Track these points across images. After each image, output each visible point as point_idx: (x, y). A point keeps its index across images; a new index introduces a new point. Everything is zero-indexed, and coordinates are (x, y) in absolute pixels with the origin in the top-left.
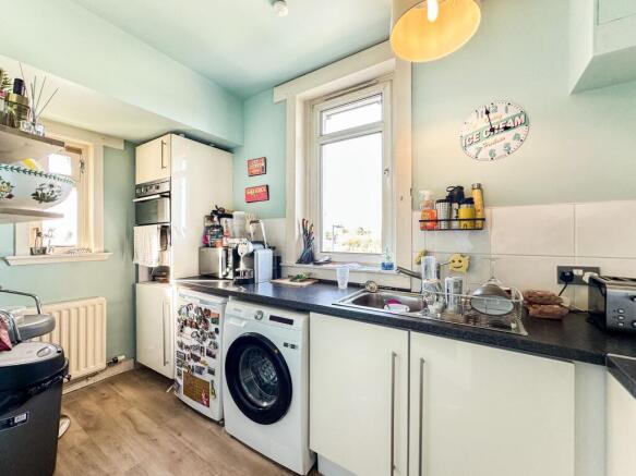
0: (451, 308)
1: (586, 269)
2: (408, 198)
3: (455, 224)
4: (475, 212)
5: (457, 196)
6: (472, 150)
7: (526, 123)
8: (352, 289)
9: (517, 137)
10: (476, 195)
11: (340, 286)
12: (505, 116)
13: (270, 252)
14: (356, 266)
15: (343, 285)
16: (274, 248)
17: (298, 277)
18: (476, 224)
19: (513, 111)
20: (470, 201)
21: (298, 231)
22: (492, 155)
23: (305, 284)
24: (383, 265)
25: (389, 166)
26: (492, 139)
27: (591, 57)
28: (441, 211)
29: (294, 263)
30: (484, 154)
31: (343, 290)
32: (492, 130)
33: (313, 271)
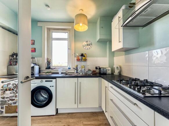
0: (84, 73)
1: (98, 67)
2: (74, 55)
3: (82, 60)
4: (85, 58)
5: (82, 55)
6: (84, 47)
7: (92, 45)
8: (62, 74)
9: (91, 47)
10: (85, 55)
11: (59, 73)
12: (89, 43)
13: (38, 66)
14: (63, 69)
15: (60, 73)
16: (39, 65)
17: (47, 72)
18: (85, 60)
19: (90, 43)
20: (85, 56)
21: (46, 61)
22: (87, 49)
23: (50, 74)
24: (69, 68)
25: (69, 48)
26: (87, 46)
27: (99, 38)
28: (80, 58)
29: (45, 69)
30: (86, 48)
31: (60, 74)
32: (87, 45)
33: (51, 71)
